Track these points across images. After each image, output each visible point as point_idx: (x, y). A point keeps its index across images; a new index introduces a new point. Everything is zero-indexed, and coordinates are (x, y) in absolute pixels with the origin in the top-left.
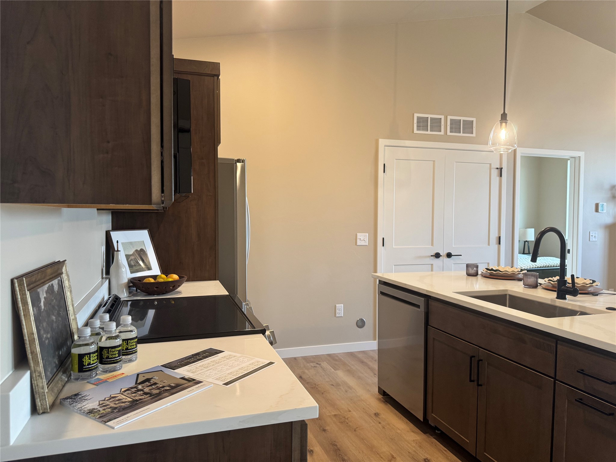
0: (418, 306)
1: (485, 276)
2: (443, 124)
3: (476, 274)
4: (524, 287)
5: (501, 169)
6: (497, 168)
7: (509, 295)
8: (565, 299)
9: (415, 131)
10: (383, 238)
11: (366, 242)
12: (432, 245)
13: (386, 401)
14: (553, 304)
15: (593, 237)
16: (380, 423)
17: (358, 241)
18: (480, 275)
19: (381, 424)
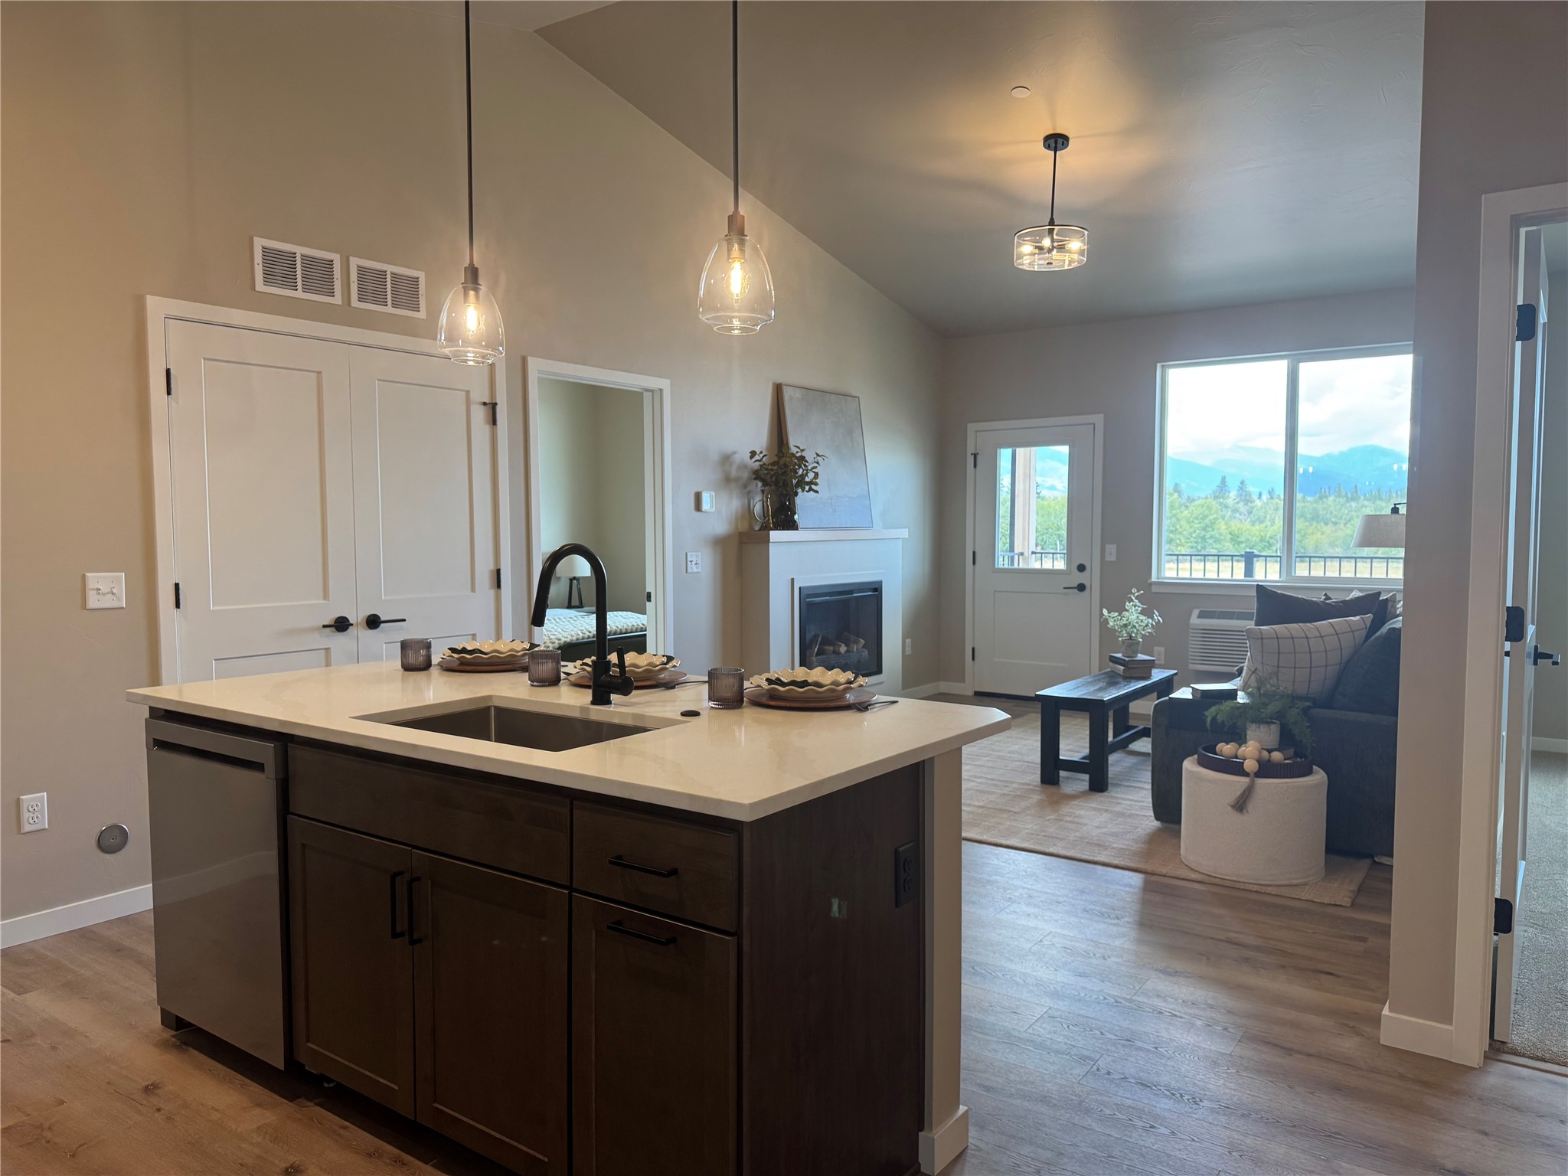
0: (259, 767)
1: (448, 668)
2: (339, 278)
3: (426, 666)
4: (532, 685)
5: (494, 405)
6: (485, 404)
7: (495, 707)
8: (609, 702)
9: (260, 285)
10: (177, 586)
11: (119, 600)
12: (326, 596)
13: (185, 1044)
14: (584, 716)
15: (693, 563)
16: (159, 1110)
17: (90, 595)
18: (435, 665)
19: (163, 1112)
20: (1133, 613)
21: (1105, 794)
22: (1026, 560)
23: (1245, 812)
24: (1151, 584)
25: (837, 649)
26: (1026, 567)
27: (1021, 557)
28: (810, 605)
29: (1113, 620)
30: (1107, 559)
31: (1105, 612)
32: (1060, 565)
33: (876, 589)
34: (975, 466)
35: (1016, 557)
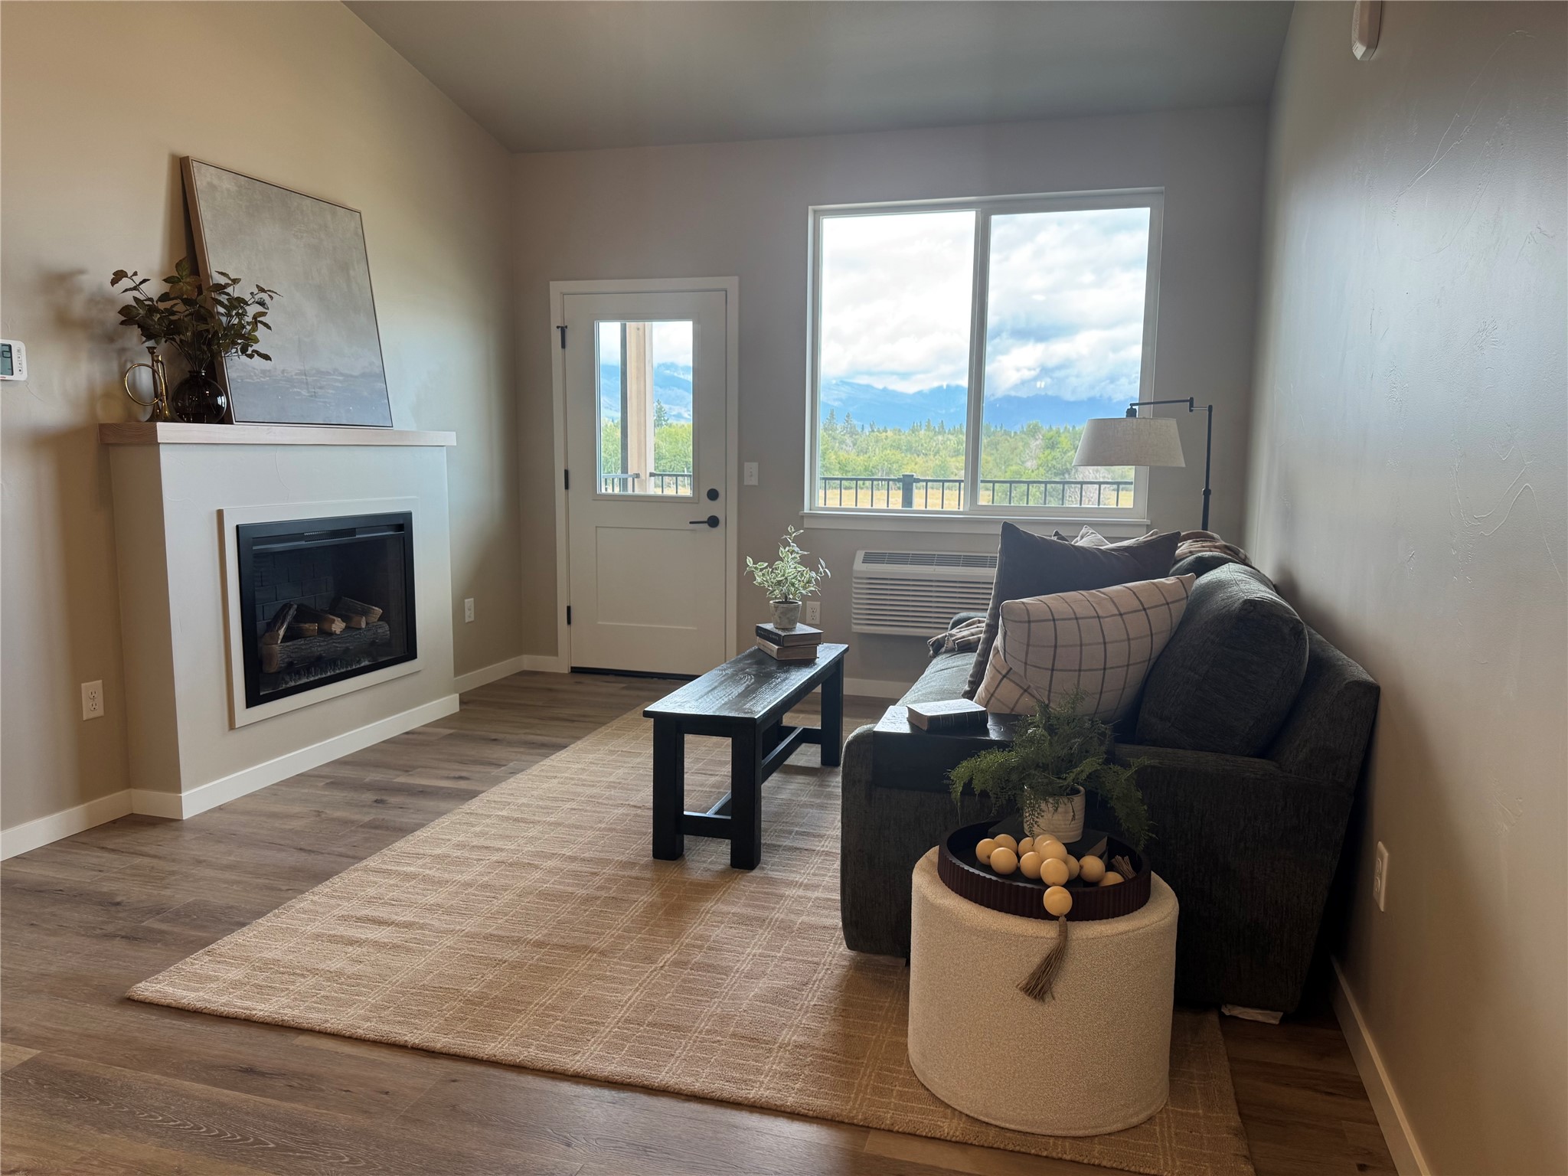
20: (790, 565)
21: (756, 873)
22: (643, 484)
23: (1048, 997)
24: (802, 517)
25: (326, 626)
26: (642, 493)
27: (635, 479)
28: (260, 556)
29: (760, 574)
30: (745, 483)
31: (749, 561)
32: (686, 491)
33: (400, 526)
34: (563, 346)
35: (630, 480)
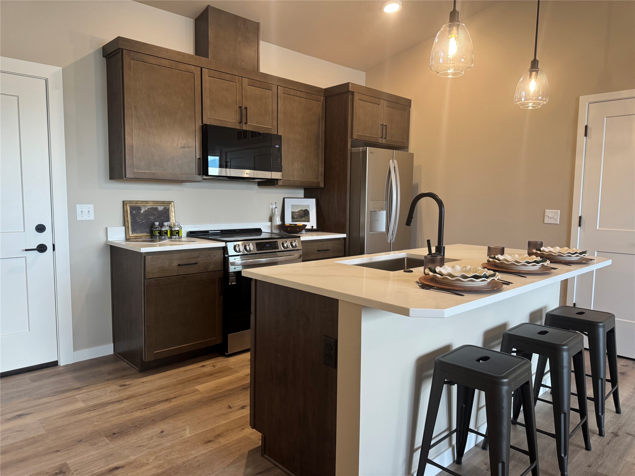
10: (580, 217)
11: (557, 221)
17: (546, 218)
